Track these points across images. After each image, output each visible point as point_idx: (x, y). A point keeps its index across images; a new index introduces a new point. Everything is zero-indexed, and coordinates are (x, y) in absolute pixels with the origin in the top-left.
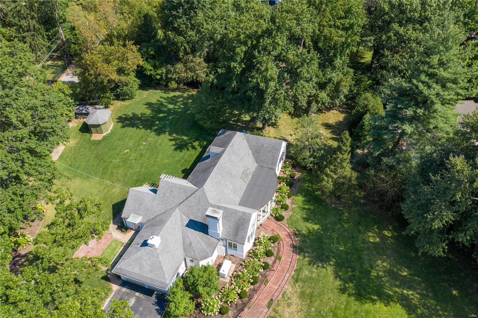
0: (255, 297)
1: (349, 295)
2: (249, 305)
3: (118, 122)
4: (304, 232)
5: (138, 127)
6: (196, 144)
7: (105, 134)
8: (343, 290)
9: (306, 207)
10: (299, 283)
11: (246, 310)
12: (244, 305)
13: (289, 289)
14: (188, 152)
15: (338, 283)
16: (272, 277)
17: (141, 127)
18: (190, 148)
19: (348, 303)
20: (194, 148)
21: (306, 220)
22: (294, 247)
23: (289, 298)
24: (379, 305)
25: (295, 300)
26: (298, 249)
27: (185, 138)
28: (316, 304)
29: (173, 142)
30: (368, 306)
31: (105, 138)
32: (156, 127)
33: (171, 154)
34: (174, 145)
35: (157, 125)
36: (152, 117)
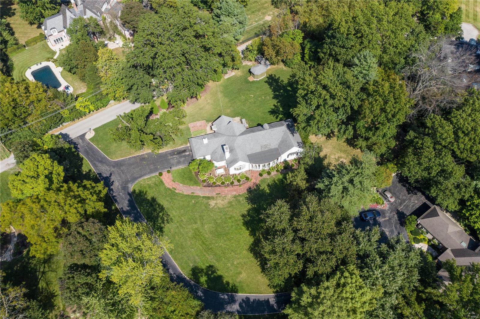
0: (217, 188)
1: (243, 219)
2: (213, 188)
3: (267, 77)
4: (261, 188)
5: (271, 87)
6: (281, 116)
7: (255, 80)
8: (243, 216)
9: (276, 182)
10: (234, 199)
11: (210, 188)
12: (212, 186)
13: (229, 196)
14: (272, 117)
15: (246, 213)
16: (230, 188)
17: (272, 88)
18: (275, 116)
19: (240, 220)
21: (269, 185)
22: (250, 188)
23: (225, 199)
24: (247, 233)
25: (226, 201)
26: (250, 190)
27: (281, 109)
28: (230, 209)
29: (273, 107)
30: (244, 228)
31: (253, 82)
32: (278, 93)
33: (265, 112)
34: (272, 109)
35: (279, 93)
36: (284, 86)
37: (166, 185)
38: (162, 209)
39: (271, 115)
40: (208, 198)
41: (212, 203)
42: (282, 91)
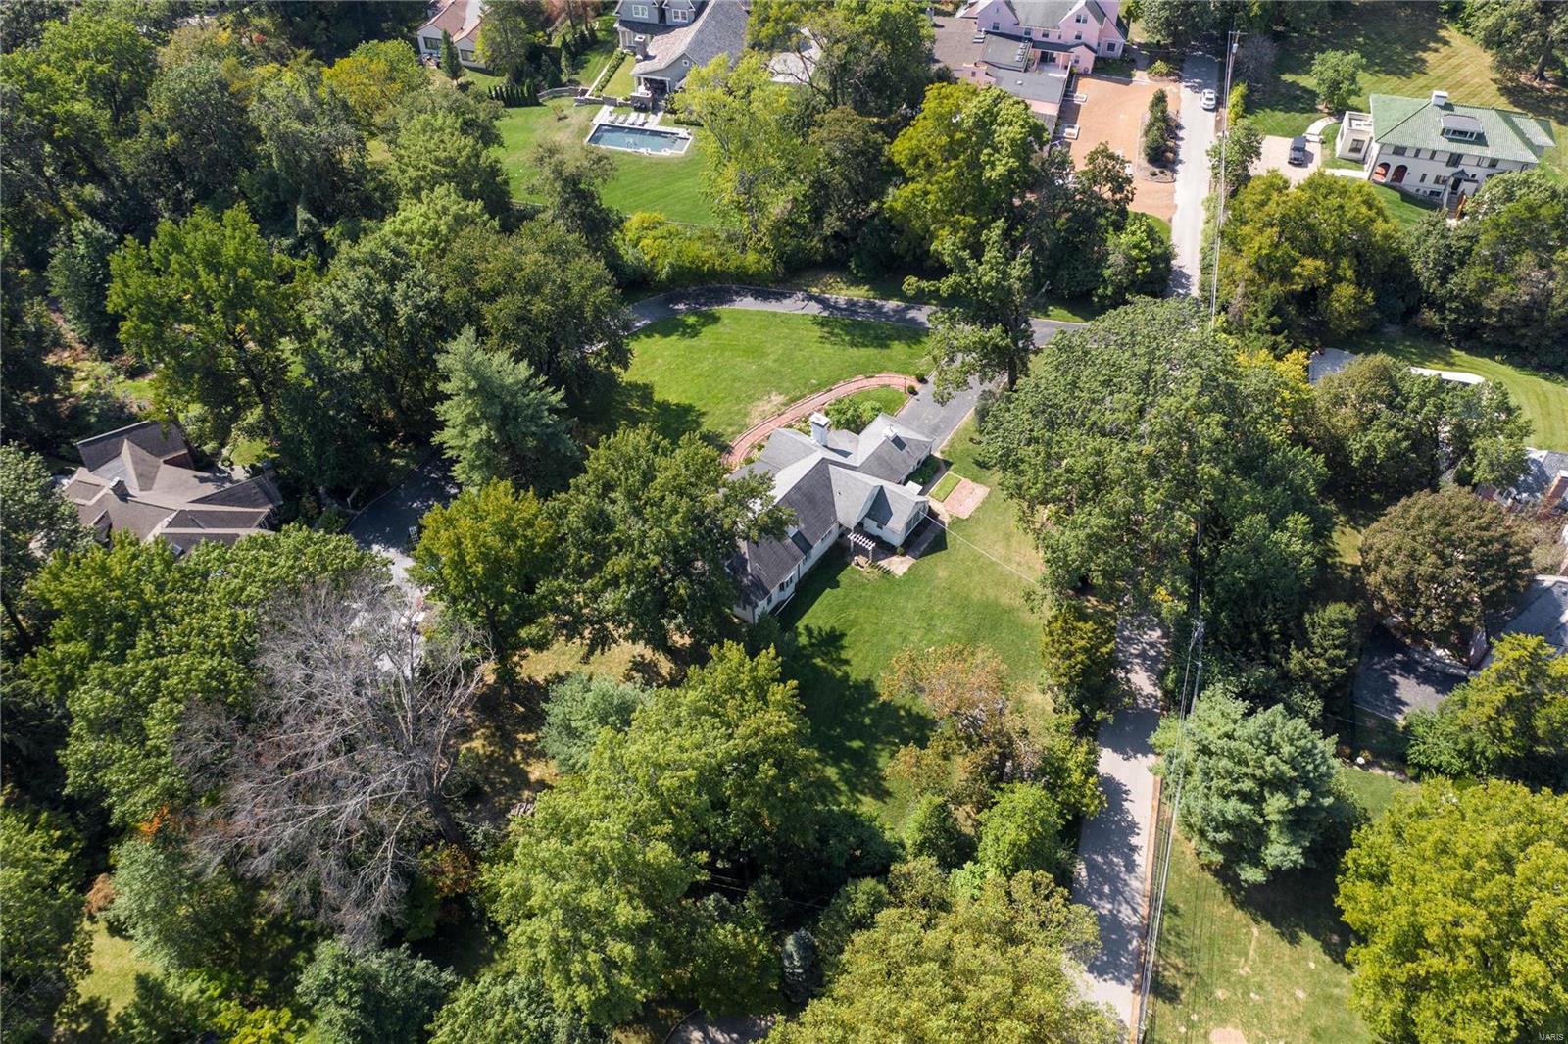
5: (909, 712)
6: (803, 640)
14: (821, 624)
17: (902, 713)
18: (816, 633)
20: (809, 630)
22: (729, 452)
27: (818, 661)
29: (844, 655)
30: (686, 401)
32: (872, 706)
33: (851, 627)
34: (842, 647)
35: (869, 711)
36: (876, 739)
37: (892, 374)
38: (853, 344)
39: (827, 629)
40: (793, 400)
41: (777, 399)
42: (867, 721)
